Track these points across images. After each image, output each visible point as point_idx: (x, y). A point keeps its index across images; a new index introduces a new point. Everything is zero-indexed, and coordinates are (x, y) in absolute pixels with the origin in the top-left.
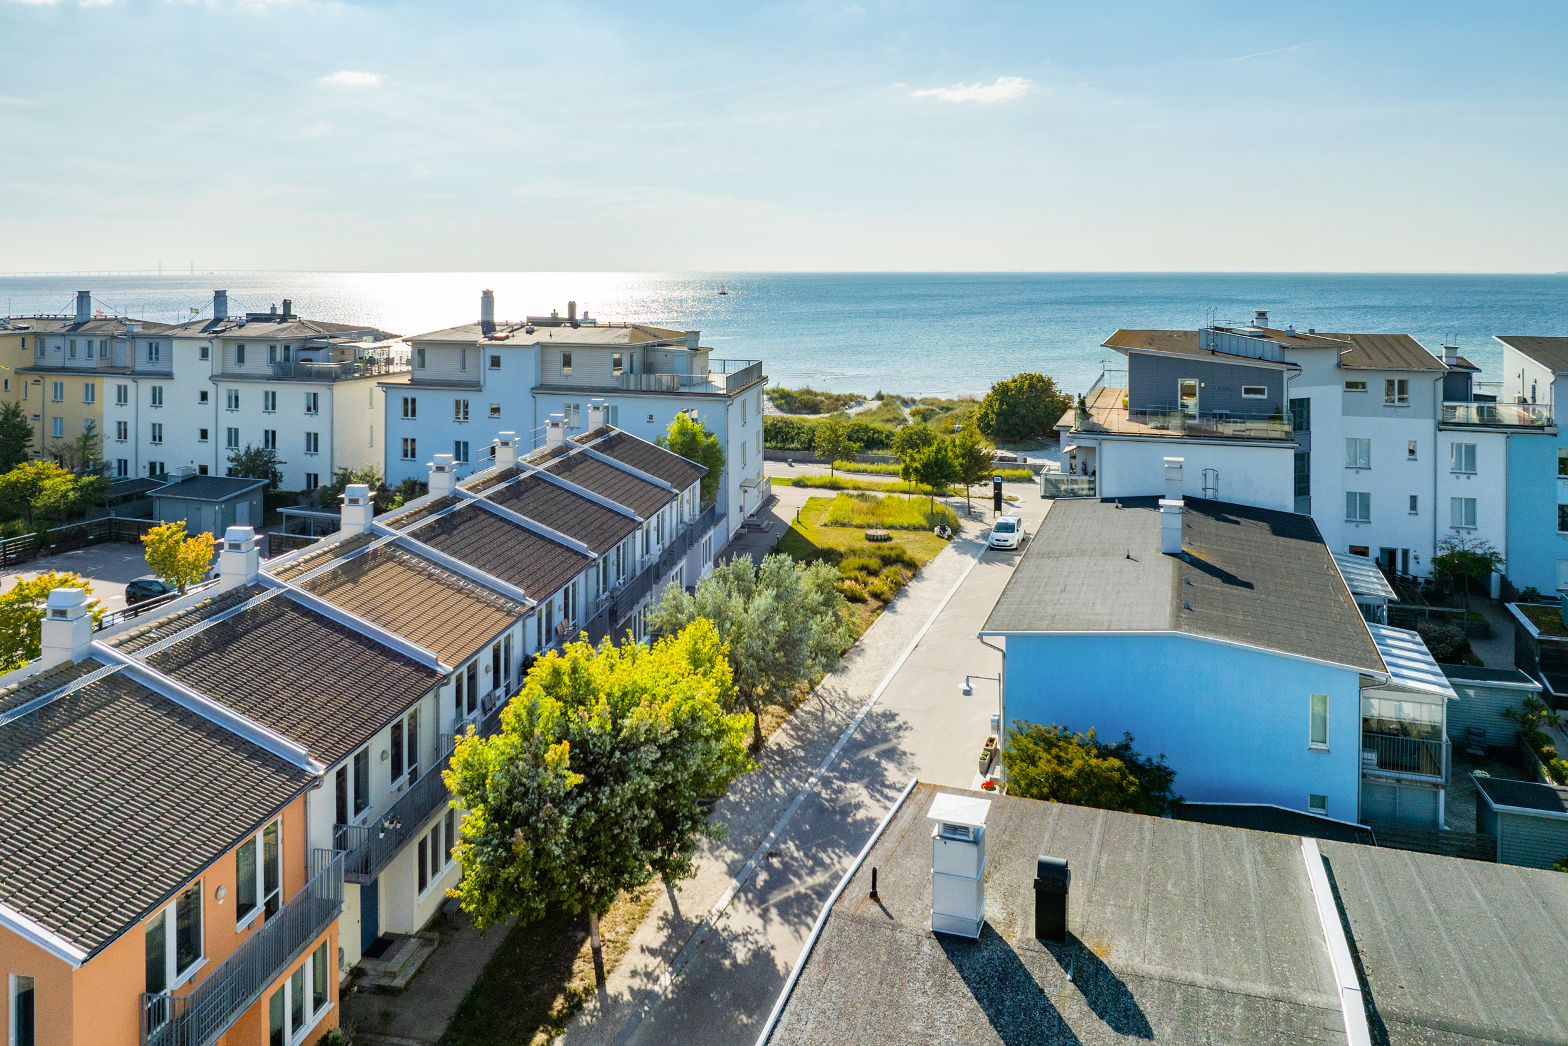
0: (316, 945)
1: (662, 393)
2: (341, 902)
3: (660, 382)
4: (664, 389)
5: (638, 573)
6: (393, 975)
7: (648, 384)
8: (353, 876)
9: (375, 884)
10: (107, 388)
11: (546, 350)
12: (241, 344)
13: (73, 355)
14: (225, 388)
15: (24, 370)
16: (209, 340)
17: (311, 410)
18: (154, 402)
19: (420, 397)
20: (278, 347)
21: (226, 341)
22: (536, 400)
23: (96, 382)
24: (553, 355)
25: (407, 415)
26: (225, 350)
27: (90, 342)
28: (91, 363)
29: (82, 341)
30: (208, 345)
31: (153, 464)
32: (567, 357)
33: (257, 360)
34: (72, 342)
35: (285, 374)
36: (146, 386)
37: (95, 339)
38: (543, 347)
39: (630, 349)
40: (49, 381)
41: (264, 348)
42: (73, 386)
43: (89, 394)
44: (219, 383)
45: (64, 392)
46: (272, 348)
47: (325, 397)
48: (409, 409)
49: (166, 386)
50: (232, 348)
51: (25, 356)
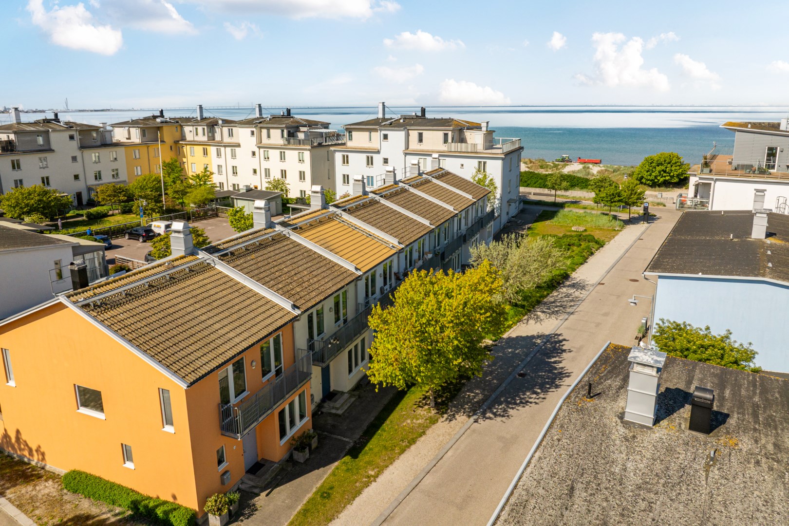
0: (300, 391)
1: (468, 153)
2: (311, 374)
3: (468, 147)
4: (469, 151)
5: (455, 237)
6: (337, 409)
7: (461, 148)
8: (316, 363)
9: (328, 367)
10: (212, 150)
11: (410, 131)
12: (268, 129)
13: (197, 135)
14: (262, 150)
15: (178, 141)
16: (255, 127)
17: (301, 161)
18: (232, 156)
19: (350, 155)
20: (285, 131)
21: (261, 128)
22: (405, 156)
23: (208, 147)
24: (414, 135)
25: (344, 163)
26: (261, 132)
27: (204, 129)
28: (205, 139)
29: (200, 129)
30: (254, 129)
31: (234, 185)
32: (421, 135)
33: (276, 136)
34: (197, 129)
35: (289, 143)
36: (228, 149)
37: (205, 127)
38: (408, 130)
39: (452, 131)
40: (188, 147)
41: (279, 131)
42: (199, 150)
43: (205, 153)
44: (259, 148)
45: (195, 152)
46: (283, 131)
47: (307, 155)
48: (346, 160)
49: (237, 149)
50: (264, 131)
51: (177, 135)
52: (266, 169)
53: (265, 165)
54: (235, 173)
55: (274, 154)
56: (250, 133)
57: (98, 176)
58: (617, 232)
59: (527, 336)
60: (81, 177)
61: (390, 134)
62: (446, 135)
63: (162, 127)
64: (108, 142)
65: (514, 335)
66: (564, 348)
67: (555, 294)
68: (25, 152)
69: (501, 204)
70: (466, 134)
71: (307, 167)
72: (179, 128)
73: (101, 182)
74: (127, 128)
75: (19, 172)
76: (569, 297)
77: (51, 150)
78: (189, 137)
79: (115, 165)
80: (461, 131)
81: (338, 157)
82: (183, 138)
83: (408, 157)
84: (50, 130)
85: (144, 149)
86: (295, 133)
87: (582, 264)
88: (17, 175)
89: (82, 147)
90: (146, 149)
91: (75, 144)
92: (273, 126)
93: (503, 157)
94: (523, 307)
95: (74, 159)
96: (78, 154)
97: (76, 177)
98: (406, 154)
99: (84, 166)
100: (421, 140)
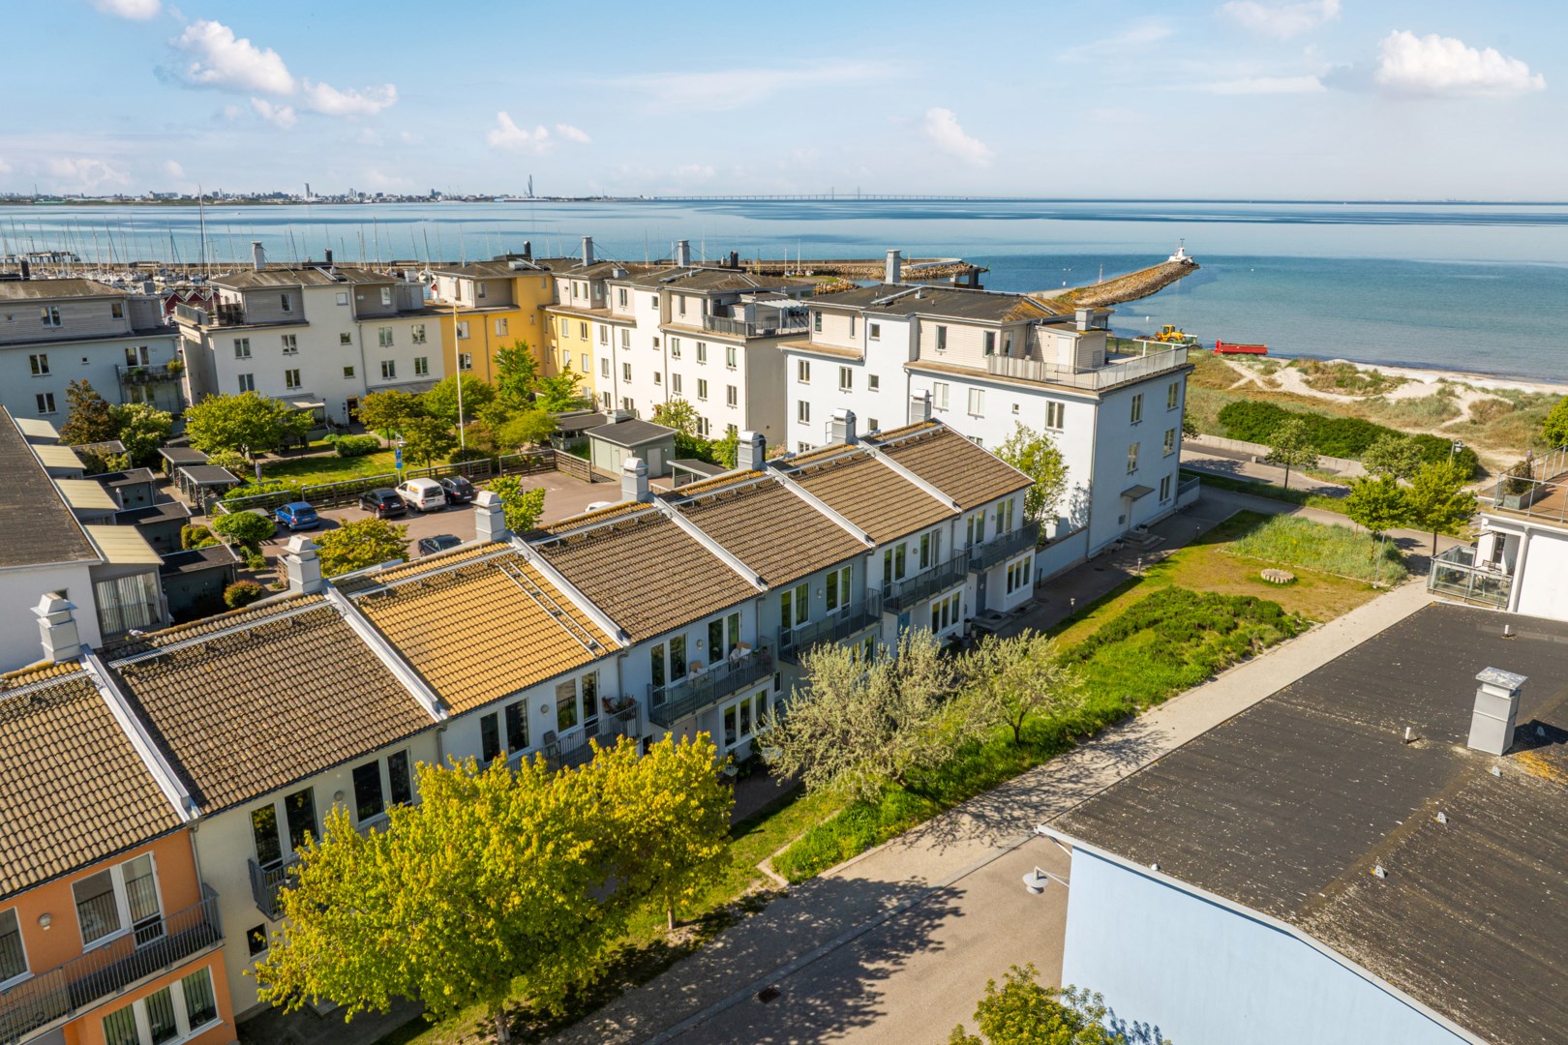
7: (1015, 369)
10: (594, 328)
11: (922, 322)
12: (683, 296)
13: (576, 296)
14: (669, 337)
15: (544, 306)
16: (659, 291)
17: (731, 365)
18: (624, 344)
19: (813, 362)
20: (709, 301)
21: (671, 293)
22: (909, 376)
23: (588, 322)
24: (929, 329)
25: (802, 378)
26: (671, 300)
27: (586, 285)
28: (586, 304)
29: (580, 284)
30: (657, 295)
31: (626, 400)
32: (942, 331)
33: (694, 311)
34: (575, 284)
35: (713, 328)
36: (618, 329)
37: (588, 283)
38: (920, 319)
39: (1004, 328)
40: (560, 318)
41: (699, 301)
42: (574, 324)
43: (584, 332)
44: (665, 332)
45: (570, 329)
46: (705, 302)
47: (740, 353)
48: (804, 372)
49: (631, 330)
50: (676, 299)
51: (545, 294)
52: (675, 375)
53: (675, 367)
54: (627, 376)
55: (688, 346)
56: (651, 302)
57: (388, 370)
58: (1372, 594)
59: (881, 882)
60: (357, 371)
61: (884, 325)
62: (990, 338)
63: (515, 279)
64: (416, 305)
65: (848, 876)
66: (933, 935)
67: (1054, 765)
68: (257, 326)
69: (1090, 503)
70: (1039, 334)
71: (739, 379)
72: (549, 282)
73: (393, 381)
74: (455, 279)
75: (248, 360)
76: (1075, 783)
77: (304, 323)
78: (565, 299)
79: (420, 351)
80: (1030, 327)
81: (793, 363)
82: (555, 301)
83: (913, 376)
84: (303, 285)
85: (479, 320)
86: (729, 307)
87: (1193, 685)
88: (244, 367)
89: (361, 317)
90: (482, 319)
91: (348, 312)
92: (691, 290)
93: (1097, 398)
94: (935, 795)
95: (345, 339)
96: (352, 329)
97: (349, 372)
98: (911, 372)
99: (362, 351)
100: (942, 344)
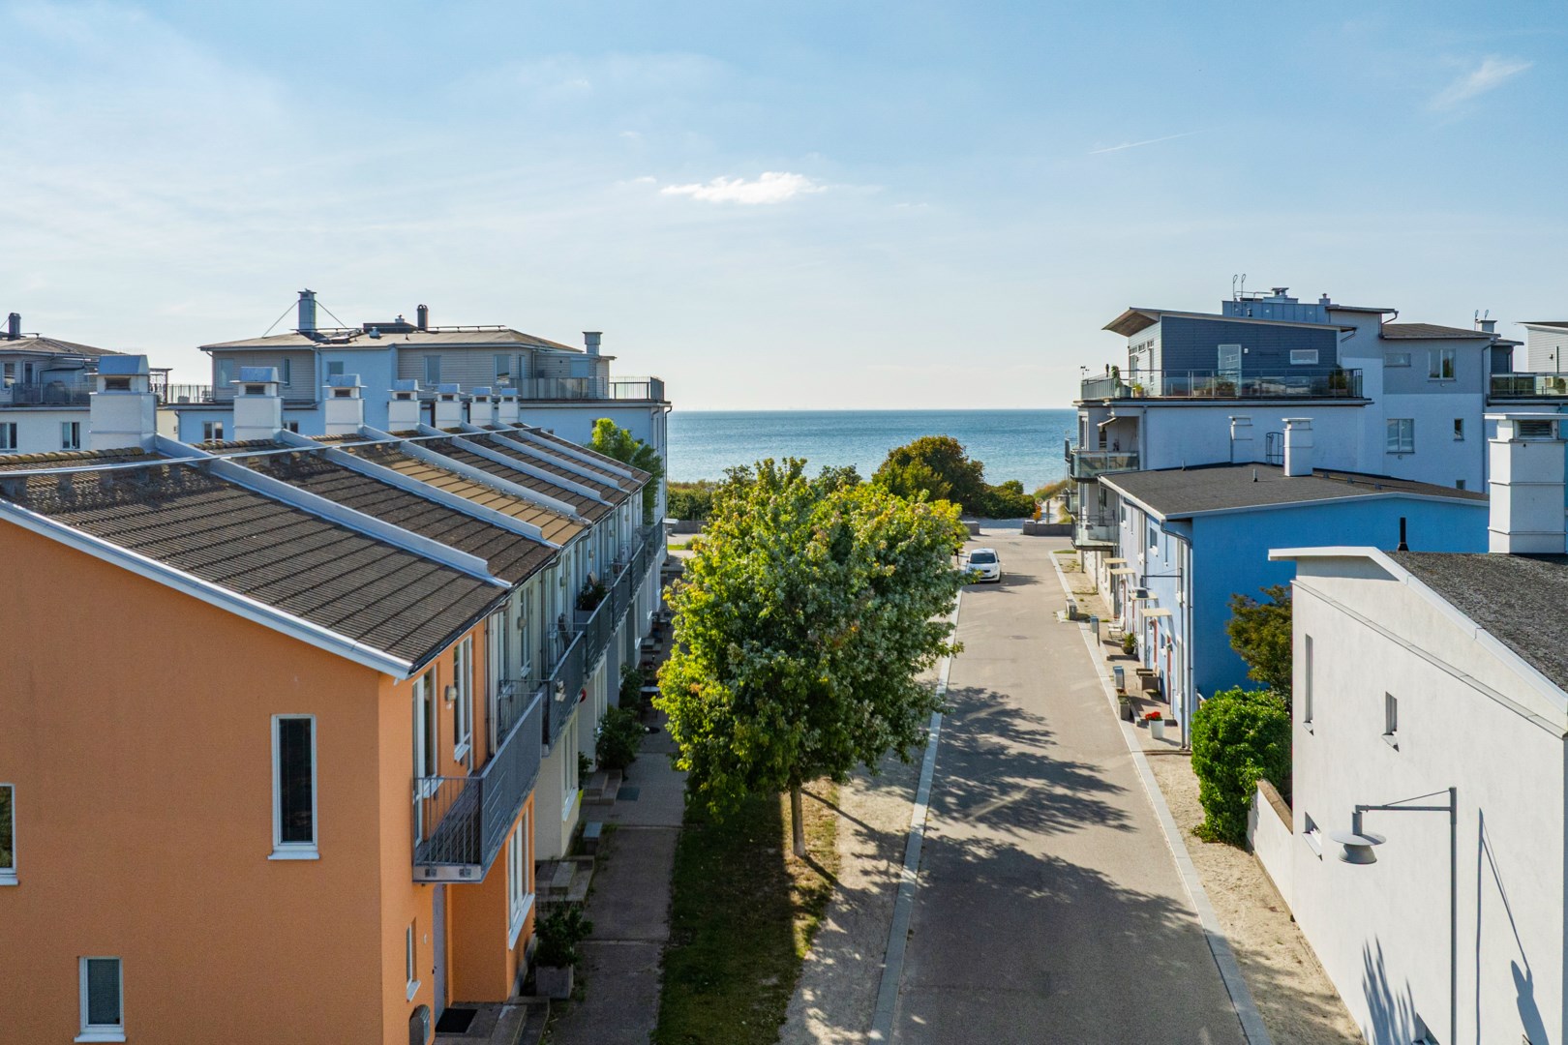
1: (565, 400)
3: (563, 387)
4: (569, 395)
7: (547, 390)
11: (403, 354)
24: (415, 361)
32: (433, 364)
35: (30, 399)
38: (401, 350)
39: (519, 350)
70: (548, 360)
80: (535, 353)
100: (434, 377)
